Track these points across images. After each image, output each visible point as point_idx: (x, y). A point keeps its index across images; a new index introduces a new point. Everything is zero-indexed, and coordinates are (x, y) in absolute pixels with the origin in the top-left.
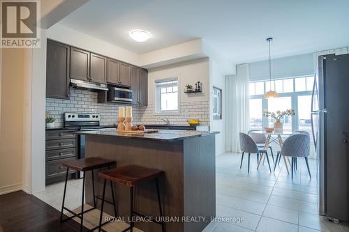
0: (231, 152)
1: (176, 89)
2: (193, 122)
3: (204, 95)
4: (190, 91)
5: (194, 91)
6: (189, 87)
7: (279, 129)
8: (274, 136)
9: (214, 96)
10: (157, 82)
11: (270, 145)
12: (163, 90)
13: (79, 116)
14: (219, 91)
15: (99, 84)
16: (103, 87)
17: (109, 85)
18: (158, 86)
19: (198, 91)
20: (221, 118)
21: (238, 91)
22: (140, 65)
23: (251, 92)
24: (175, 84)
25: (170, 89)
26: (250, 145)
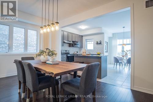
0: (111, 64)
1: (93, 42)
2: (99, 53)
3: (102, 45)
4: (97, 43)
5: (99, 43)
6: (97, 42)
7: (126, 56)
8: (125, 58)
9: (105, 44)
10: (86, 40)
11: (124, 61)
12: (88, 43)
13: (65, 51)
14: (106, 43)
15: (70, 41)
16: (71, 42)
17: (73, 42)
18: (86, 41)
19: (100, 43)
20: (107, 52)
21: (114, 43)
22: (81, 35)
23: (118, 43)
24: (92, 41)
25: (90, 42)
26: (117, 61)
